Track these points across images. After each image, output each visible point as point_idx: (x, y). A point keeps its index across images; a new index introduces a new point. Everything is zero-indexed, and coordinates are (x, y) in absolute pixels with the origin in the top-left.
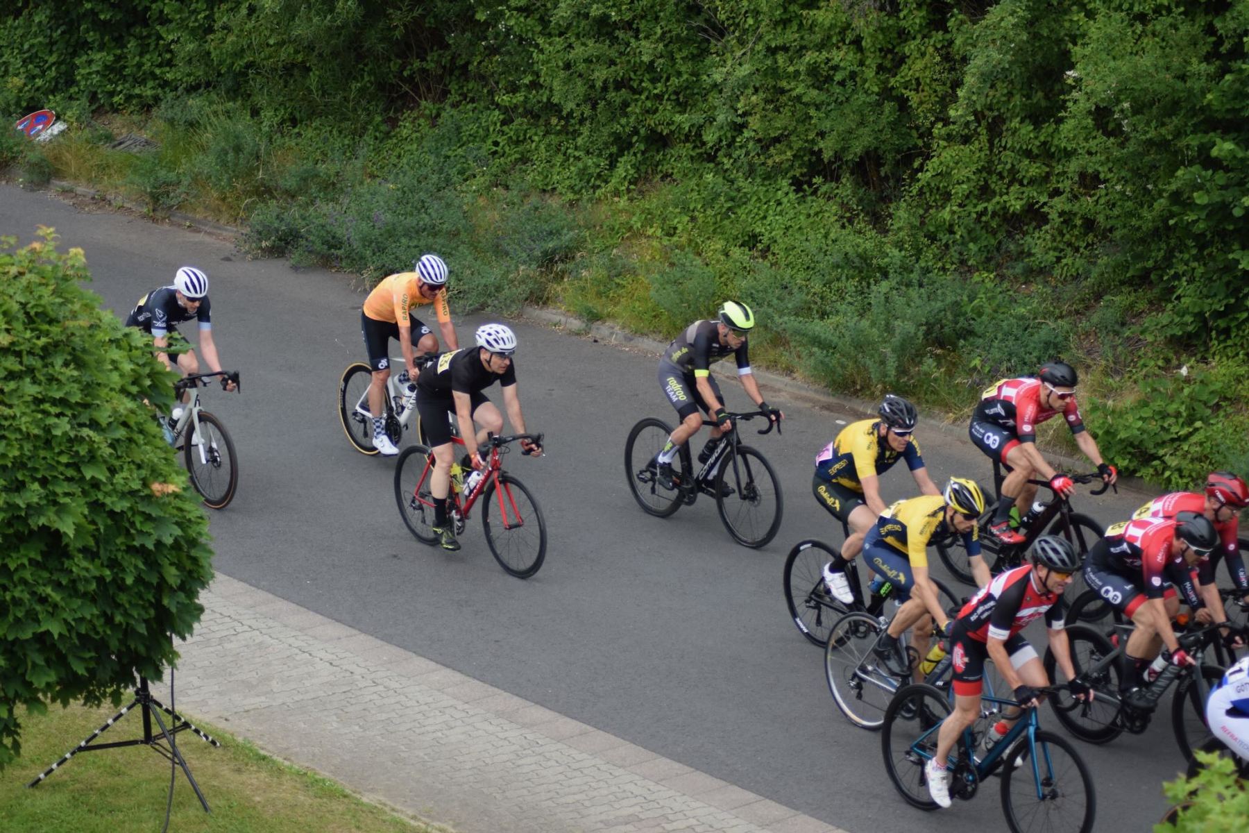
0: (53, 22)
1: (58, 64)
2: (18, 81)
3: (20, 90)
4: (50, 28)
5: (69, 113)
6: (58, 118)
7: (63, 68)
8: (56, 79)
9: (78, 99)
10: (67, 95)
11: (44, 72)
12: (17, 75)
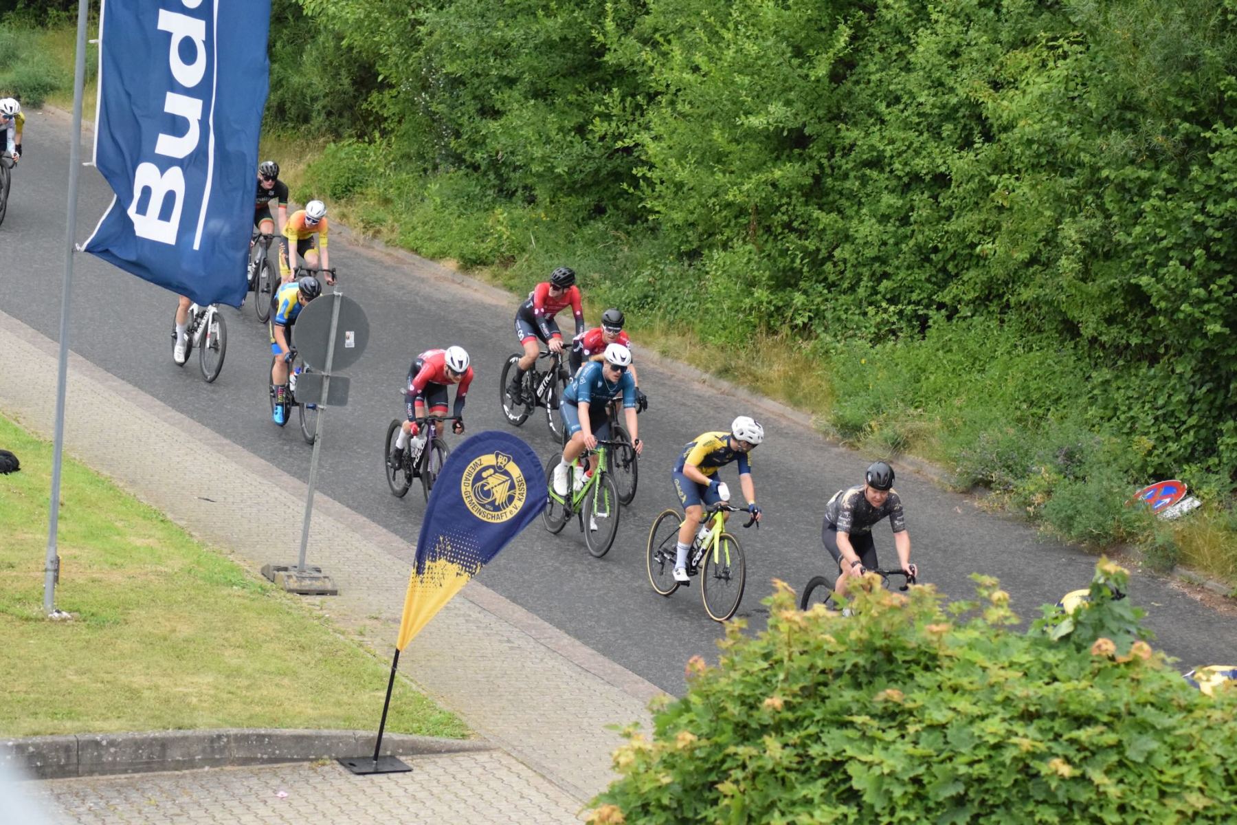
0: (1197, 376)
1: (1197, 427)
2: (1147, 442)
3: (1150, 453)
4: (1194, 384)
5: (1205, 489)
6: (1190, 492)
7: (1203, 433)
8: (1193, 446)
9: (1217, 473)
10: (1205, 466)
11: (1179, 435)
12: (1146, 434)
